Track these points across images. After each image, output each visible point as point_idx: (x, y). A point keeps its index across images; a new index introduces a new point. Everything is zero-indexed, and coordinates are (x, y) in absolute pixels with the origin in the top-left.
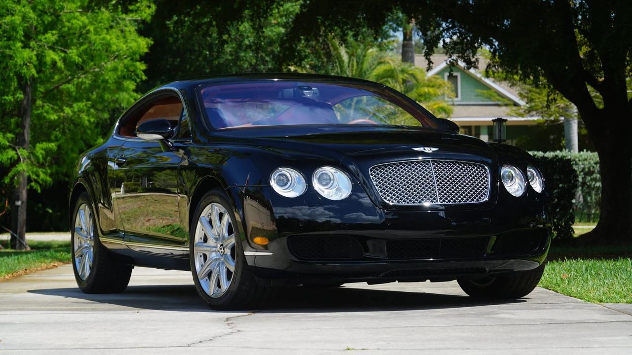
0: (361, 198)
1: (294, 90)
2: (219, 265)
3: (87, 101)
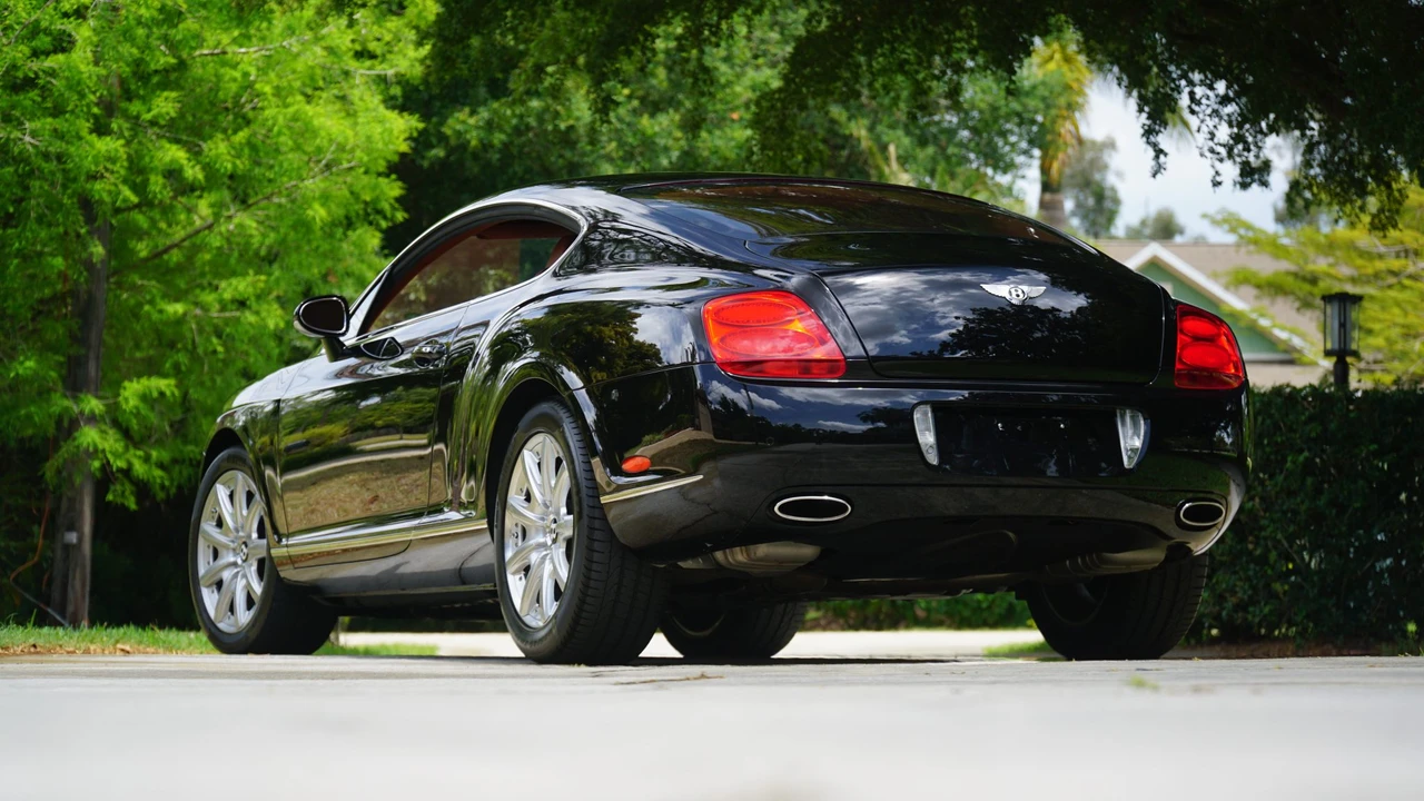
3: (257, 273)
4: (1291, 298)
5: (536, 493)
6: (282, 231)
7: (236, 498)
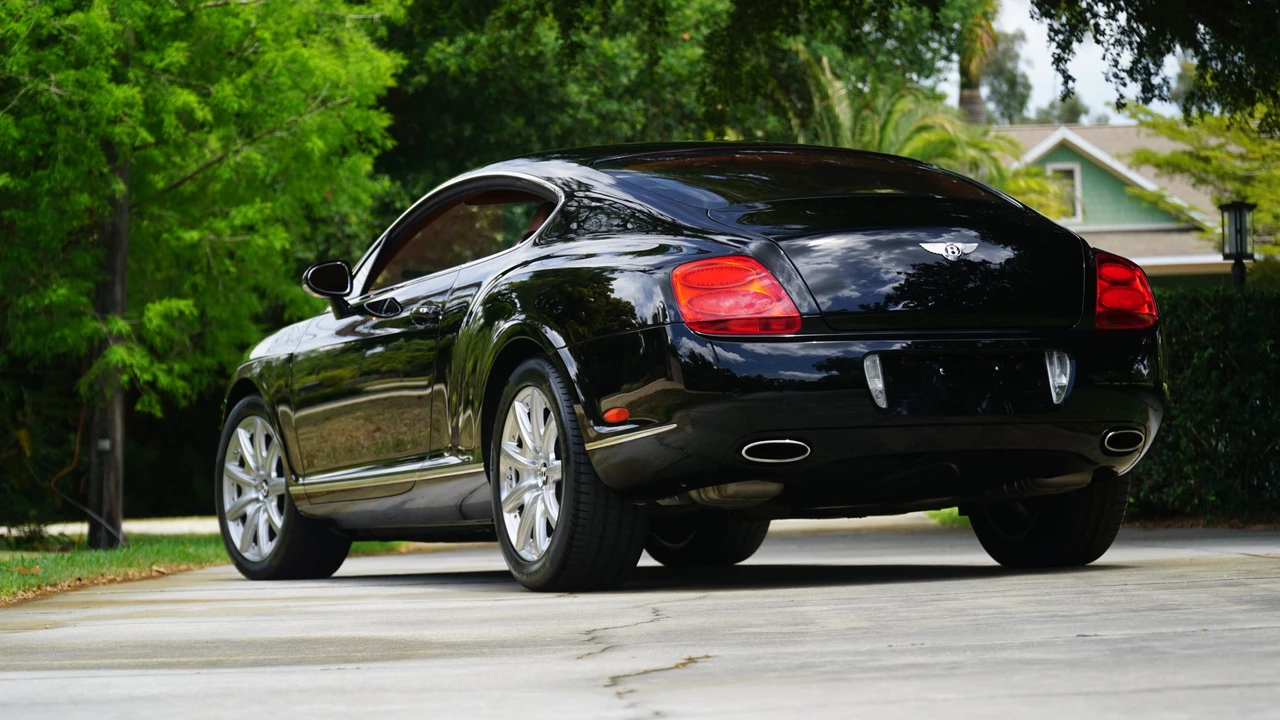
3: (263, 201)
4: (1187, 175)
5: (527, 439)
6: (285, 161)
7: (256, 440)
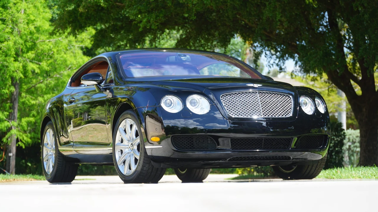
0: (216, 114)
1: (176, 57)
2: (130, 156)
